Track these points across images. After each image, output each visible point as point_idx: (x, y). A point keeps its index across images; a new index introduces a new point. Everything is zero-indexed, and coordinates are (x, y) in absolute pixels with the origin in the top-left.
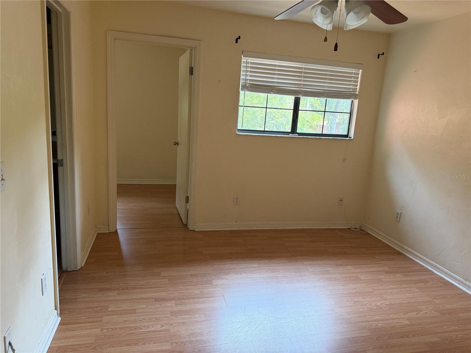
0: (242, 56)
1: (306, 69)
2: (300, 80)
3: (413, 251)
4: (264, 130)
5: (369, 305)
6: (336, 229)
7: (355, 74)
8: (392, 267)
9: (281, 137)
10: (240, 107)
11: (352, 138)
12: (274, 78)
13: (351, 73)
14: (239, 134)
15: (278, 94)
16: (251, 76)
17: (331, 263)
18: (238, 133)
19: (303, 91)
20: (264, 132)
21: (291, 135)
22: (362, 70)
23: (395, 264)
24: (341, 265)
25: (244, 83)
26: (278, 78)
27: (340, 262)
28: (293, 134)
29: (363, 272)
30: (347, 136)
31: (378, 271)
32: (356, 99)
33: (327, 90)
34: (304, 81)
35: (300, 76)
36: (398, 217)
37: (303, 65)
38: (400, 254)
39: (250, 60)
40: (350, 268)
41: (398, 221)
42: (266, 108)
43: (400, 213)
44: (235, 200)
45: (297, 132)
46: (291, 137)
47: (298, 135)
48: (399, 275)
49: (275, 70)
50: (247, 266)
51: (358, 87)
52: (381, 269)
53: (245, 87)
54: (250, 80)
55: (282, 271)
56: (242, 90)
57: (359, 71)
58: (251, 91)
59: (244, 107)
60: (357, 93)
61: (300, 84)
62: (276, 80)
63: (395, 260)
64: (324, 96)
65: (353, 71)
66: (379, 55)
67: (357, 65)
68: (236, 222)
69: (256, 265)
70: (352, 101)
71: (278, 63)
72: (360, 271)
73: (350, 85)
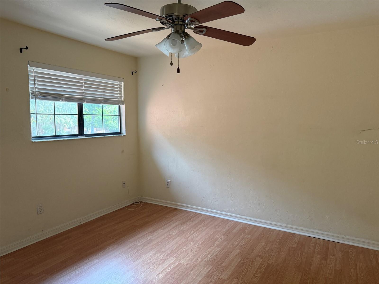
0: (29, 66)
1: (85, 80)
2: (82, 90)
3: (184, 205)
4: (55, 135)
5: (194, 249)
6: (124, 208)
7: (120, 85)
8: (181, 220)
9: (74, 139)
10: (31, 115)
11: (125, 134)
12: (60, 87)
13: (117, 85)
14: (35, 142)
15: (66, 101)
16: (38, 85)
17: (147, 233)
18: (33, 141)
19: (86, 99)
20: (55, 136)
21: (80, 137)
22: (124, 83)
23: (180, 217)
24: (153, 231)
25: (34, 91)
26: (64, 87)
27: (151, 229)
28: (81, 135)
29: (170, 230)
30: (120, 133)
31: (177, 226)
32: (123, 105)
33: (104, 98)
34: (85, 90)
35: (82, 86)
36: (168, 185)
37: (83, 77)
38: (176, 209)
39: (37, 70)
40: (160, 231)
41: (169, 187)
42: (55, 114)
43: (170, 182)
44: (39, 210)
45: (85, 134)
46: (81, 139)
47: (86, 136)
48: (189, 223)
49: (60, 80)
50: (90, 265)
51: (123, 96)
52: (177, 223)
53: (36, 96)
54: (39, 89)
55: (121, 255)
56: (32, 98)
57: (122, 83)
58: (41, 99)
59: (37, 115)
60: (123, 100)
61: (83, 93)
62: (62, 89)
63: (178, 214)
64: (102, 103)
65: (118, 83)
66: (132, 72)
67: (120, 79)
68: (42, 231)
69: (97, 261)
70: (120, 106)
71: (63, 74)
72: (168, 231)
73: (118, 94)
